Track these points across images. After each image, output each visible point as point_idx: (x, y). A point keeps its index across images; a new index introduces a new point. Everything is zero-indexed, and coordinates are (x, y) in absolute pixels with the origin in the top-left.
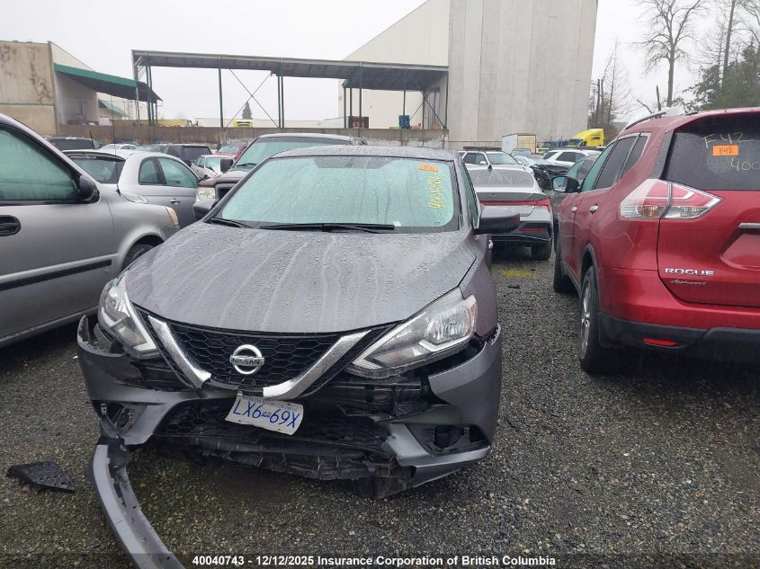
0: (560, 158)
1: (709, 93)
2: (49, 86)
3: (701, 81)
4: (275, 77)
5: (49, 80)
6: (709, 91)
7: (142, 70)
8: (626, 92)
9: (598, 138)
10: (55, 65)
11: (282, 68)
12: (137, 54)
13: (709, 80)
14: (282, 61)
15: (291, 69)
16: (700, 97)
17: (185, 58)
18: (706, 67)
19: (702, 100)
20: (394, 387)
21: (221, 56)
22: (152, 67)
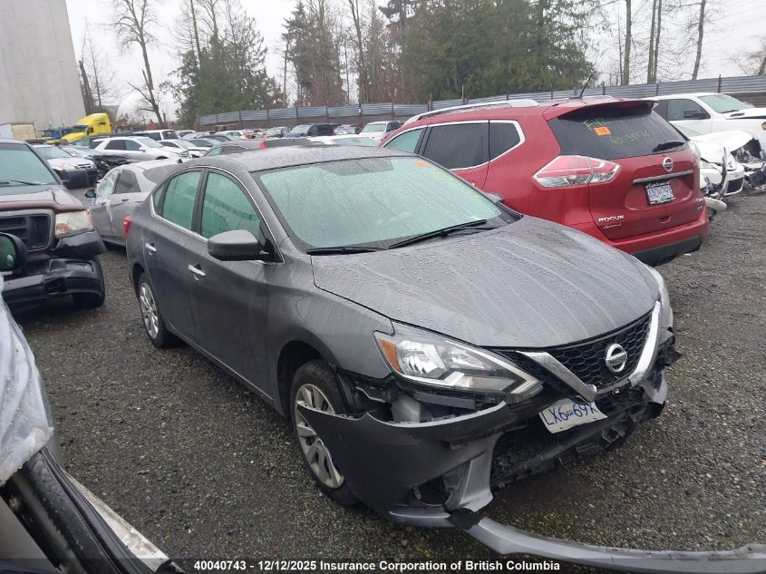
0: (108, 147)
1: (191, 76)
3: (183, 65)
6: (191, 74)
8: (110, 75)
9: (104, 123)
13: (189, 64)
16: (185, 80)
18: (184, 52)
19: (187, 83)
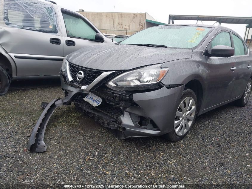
2: (144, 26)
4: (218, 23)
5: (144, 24)
7: (171, 21)
10: (147, 20)
11: (221, 20)
12: (170, 16)
14: (222, 17)
15: (225, 20)
17: (186, 17)
20: (120, 94)
21: (199, 16)
22: (175, 20)
